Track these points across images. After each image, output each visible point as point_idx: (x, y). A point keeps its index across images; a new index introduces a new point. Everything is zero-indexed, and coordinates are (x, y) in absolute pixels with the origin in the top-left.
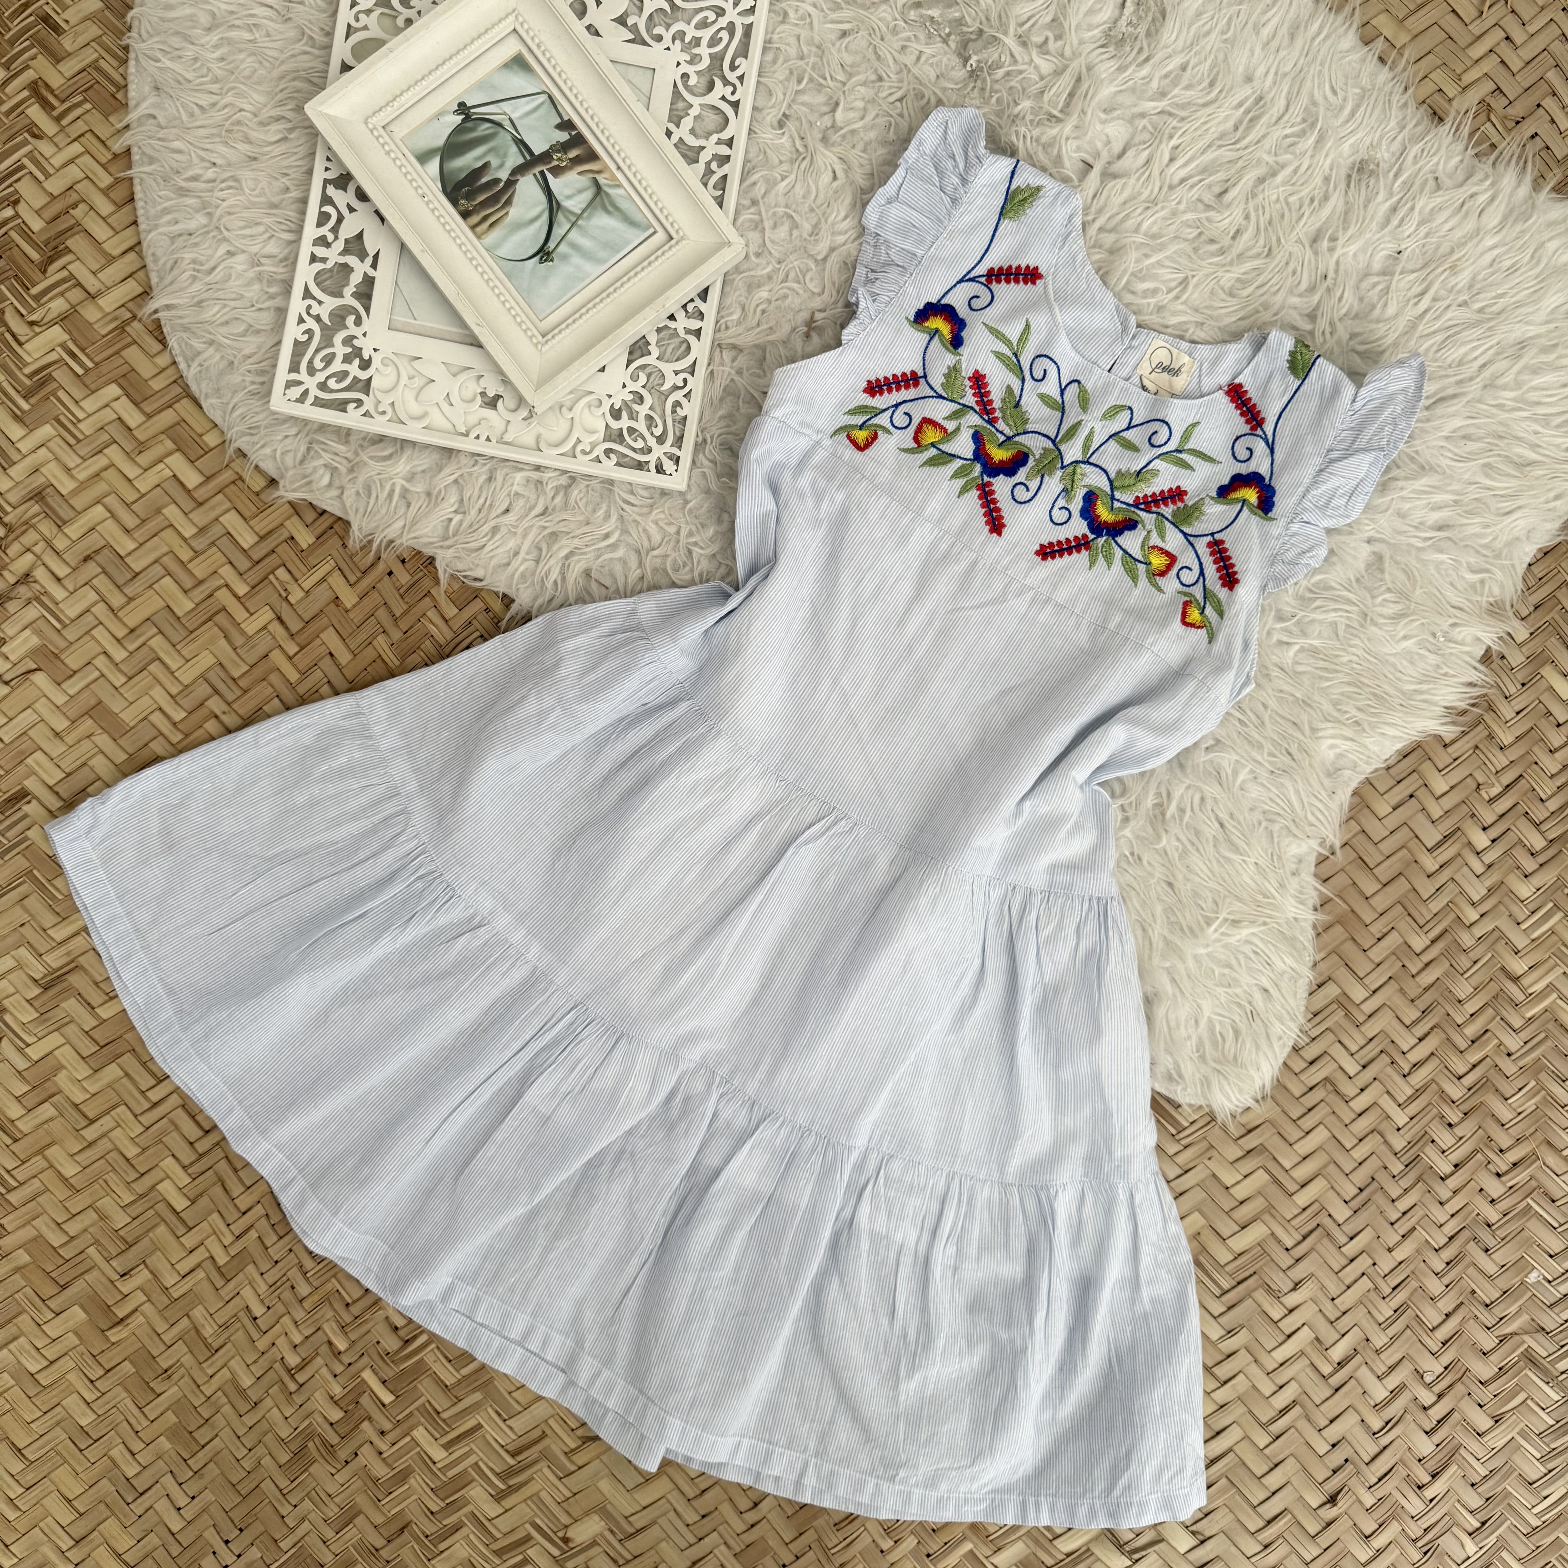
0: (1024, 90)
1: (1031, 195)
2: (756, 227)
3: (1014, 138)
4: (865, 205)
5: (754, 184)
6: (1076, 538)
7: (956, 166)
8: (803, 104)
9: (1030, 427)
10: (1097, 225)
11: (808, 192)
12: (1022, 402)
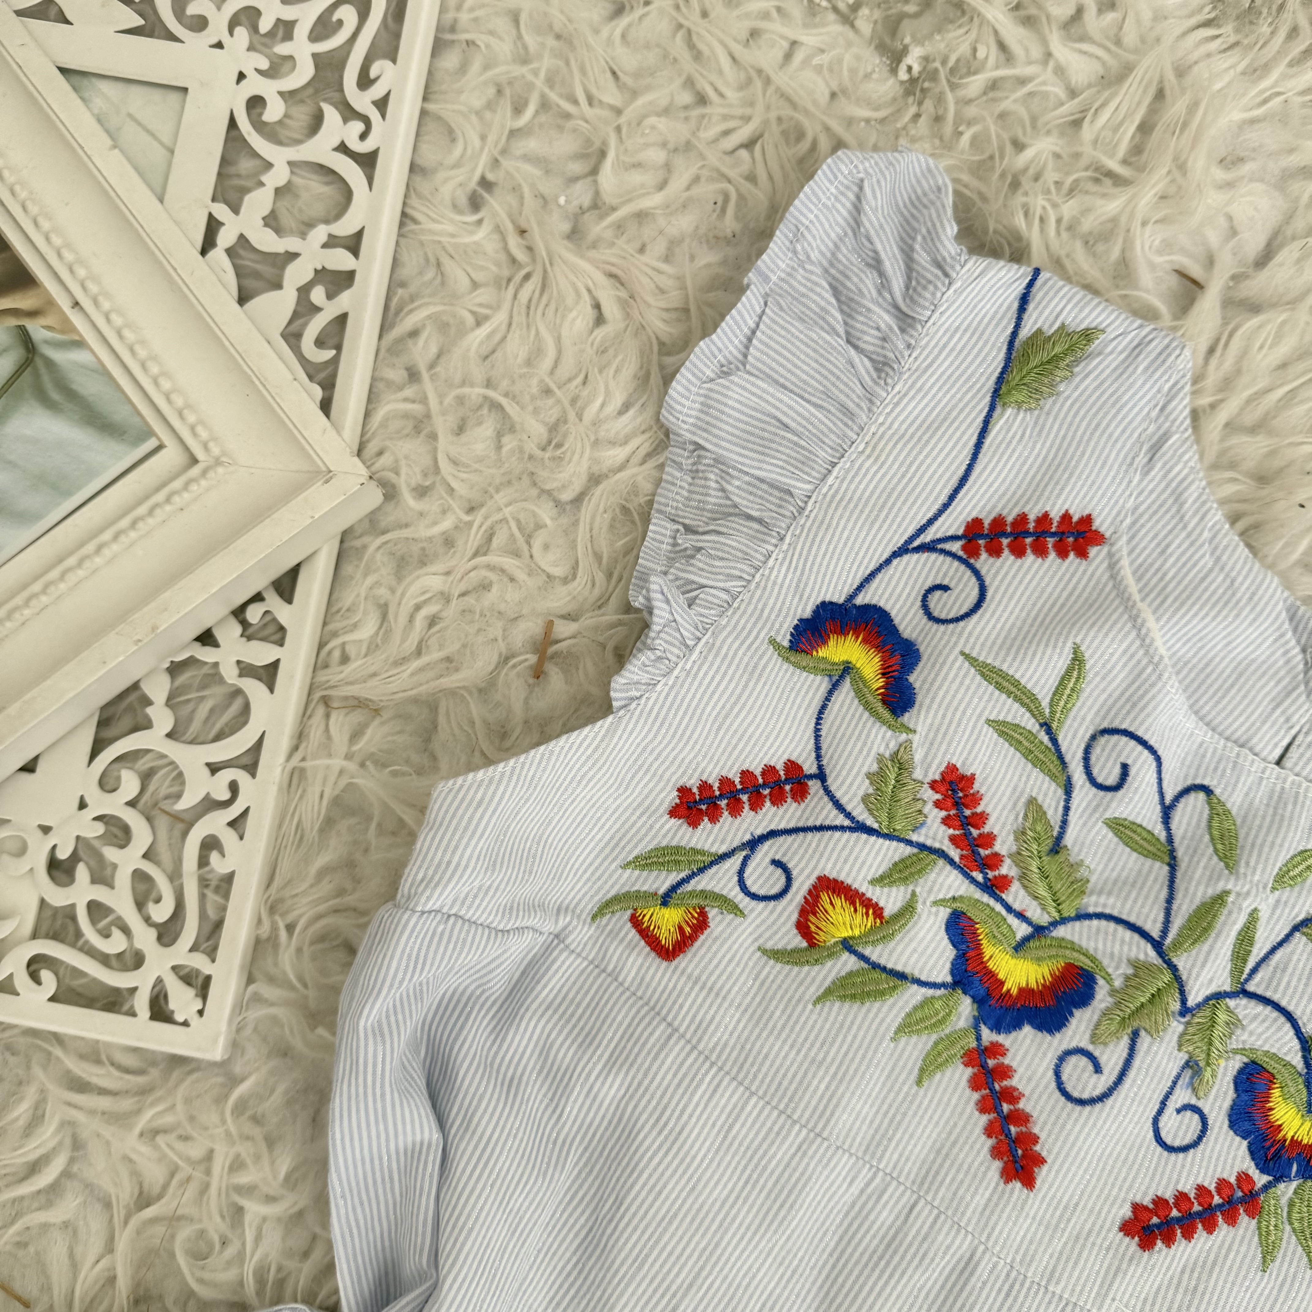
0: (1034, 120)
1: (1070, 350)
2: (417, 430)
3: (1020, 221)
4: (668, 379)
5: (414, 334)
6: (1222, 1184)
7: (884, 285)
8: (526, 158)
9: (1092, 904)
10: (1223, 416)
11: (538, 352)
12: (1068, 840)
